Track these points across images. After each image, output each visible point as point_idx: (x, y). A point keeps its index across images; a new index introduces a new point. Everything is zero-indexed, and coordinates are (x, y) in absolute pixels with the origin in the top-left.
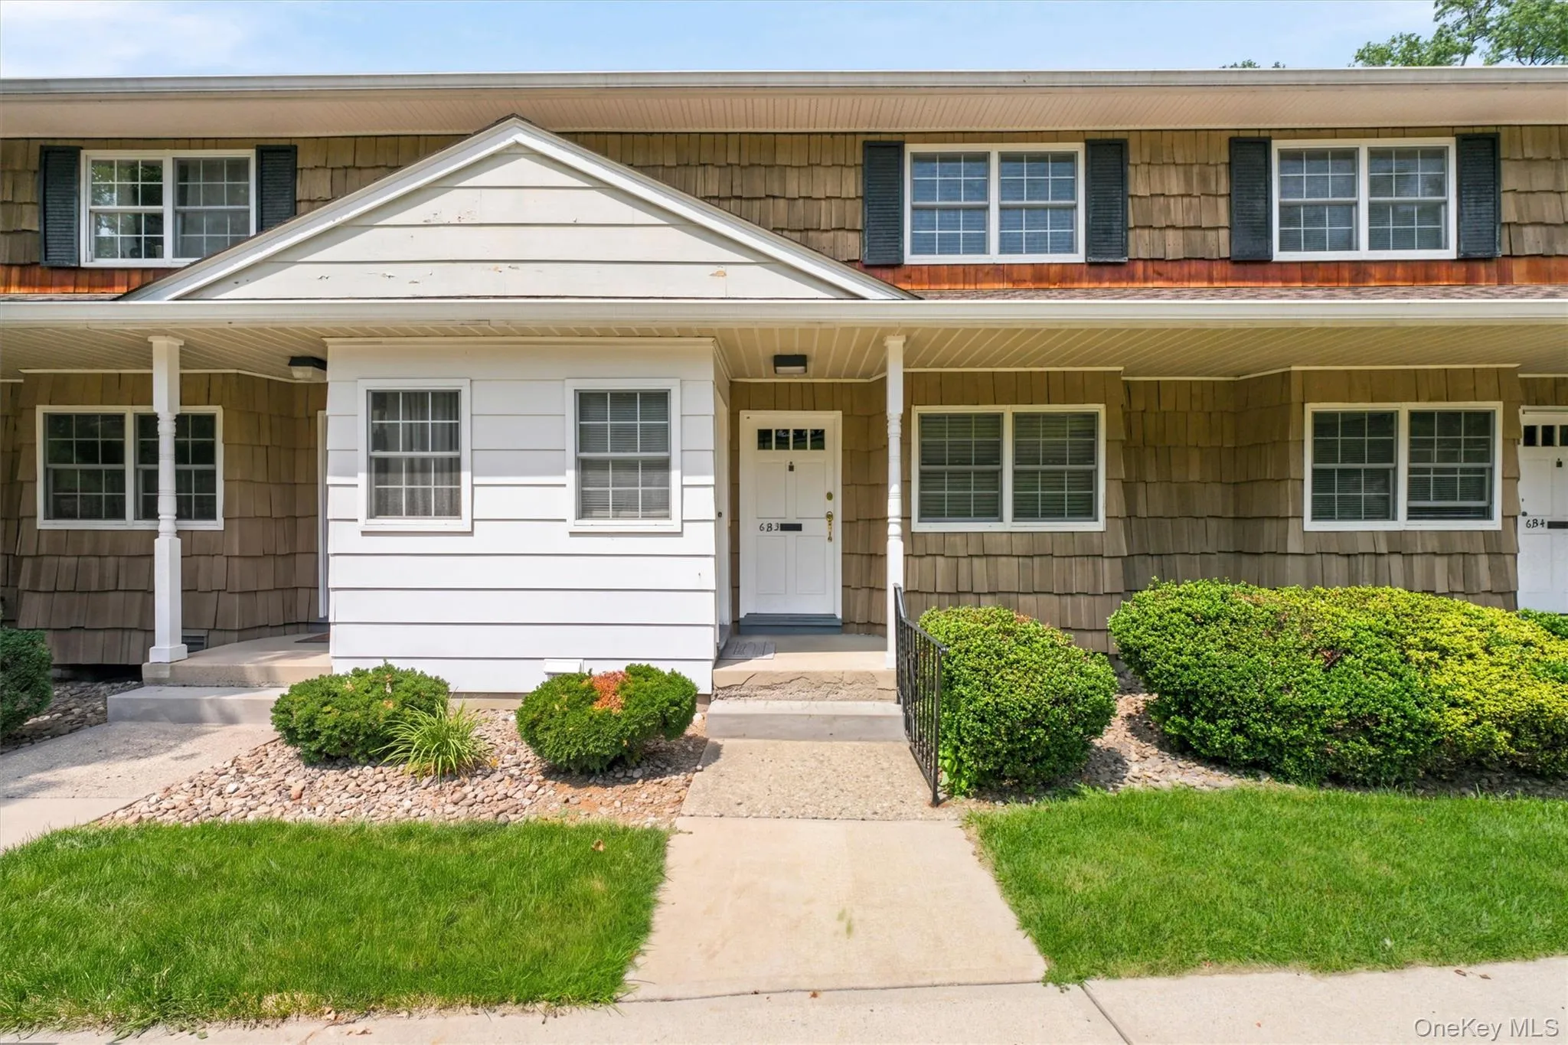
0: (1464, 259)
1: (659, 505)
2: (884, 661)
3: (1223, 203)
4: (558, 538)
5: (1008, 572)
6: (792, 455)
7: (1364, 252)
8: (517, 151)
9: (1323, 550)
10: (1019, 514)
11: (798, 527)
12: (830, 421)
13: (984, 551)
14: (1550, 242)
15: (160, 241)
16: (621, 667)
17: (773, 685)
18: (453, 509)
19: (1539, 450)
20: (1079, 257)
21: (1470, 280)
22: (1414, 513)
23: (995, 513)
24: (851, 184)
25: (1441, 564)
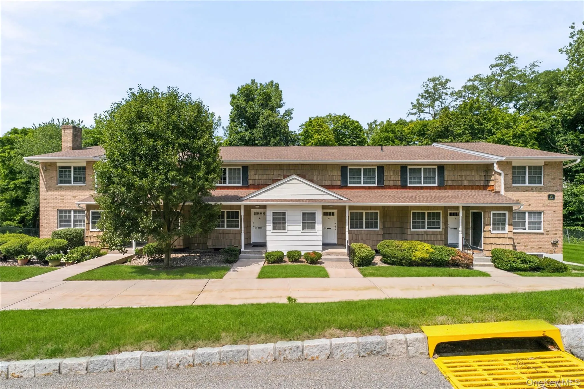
0: (439, 186)
1: (314, 228)
2: (345, 251)
3: (400, 176)
4: (299, 233)
5: (364, 237)
6: (329, 217)
7: (422, 185)
8: (294, 179)
9: (413, 234)
10: (366, 228)
11: (330, 228)
12: (335, 211)
13: (360, 233)
14: (453, 183)
15: (226, 181)
16: (312, 251)
17: (330, 254)
18: (284, 228)
19: (452, 216)
20: (376, 185)
21: (440, 189)
22: (428, 228)
23: (362, 227)
24: (339, 173)
25: (432, 236)
